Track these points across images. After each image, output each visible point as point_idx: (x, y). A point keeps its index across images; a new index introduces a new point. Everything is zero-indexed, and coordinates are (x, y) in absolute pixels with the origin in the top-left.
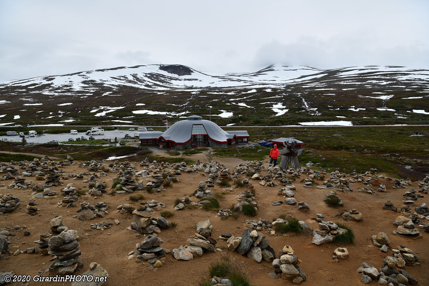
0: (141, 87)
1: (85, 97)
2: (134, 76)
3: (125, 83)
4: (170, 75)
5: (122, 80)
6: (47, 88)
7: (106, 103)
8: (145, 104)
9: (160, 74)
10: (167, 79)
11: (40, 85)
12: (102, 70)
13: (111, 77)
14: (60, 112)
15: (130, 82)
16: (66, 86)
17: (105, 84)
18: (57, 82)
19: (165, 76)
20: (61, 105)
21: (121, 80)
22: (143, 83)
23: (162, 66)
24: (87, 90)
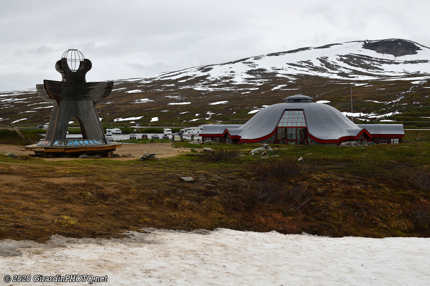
0: (331, 77)
1: (247, 93)
2: (323, 60)
3: (307, 71)
4: (380, 56)
5: (304, 67)
6: (201, 82)
7: (273, 100)
8: (329, 102)
9: (364, 56)
10: (376, 63)
11: (194, 78)
12: (277, 54)
13: (288, 64)
14: (208, 113)
15: (316, 69)
16: (226, 78)
17: (278, 73)
18: (215, 74)
19: (372, 58)
20: (213, 104)
21: (302, 66)
22: (336, 70)
23: (367, 42)
24: (252, 84)
